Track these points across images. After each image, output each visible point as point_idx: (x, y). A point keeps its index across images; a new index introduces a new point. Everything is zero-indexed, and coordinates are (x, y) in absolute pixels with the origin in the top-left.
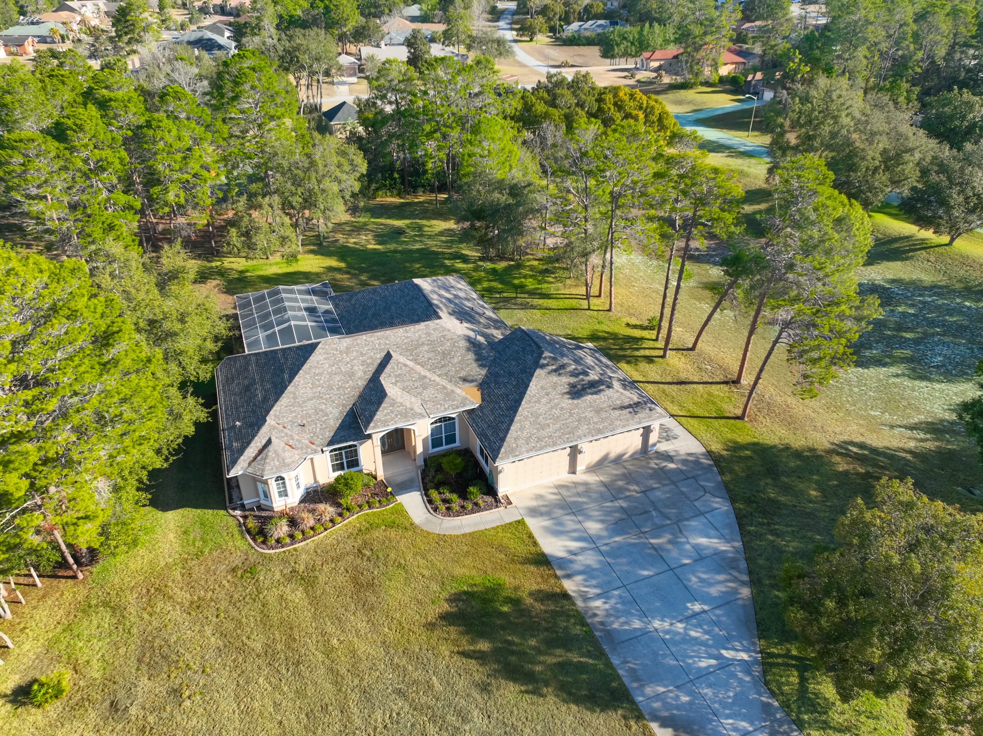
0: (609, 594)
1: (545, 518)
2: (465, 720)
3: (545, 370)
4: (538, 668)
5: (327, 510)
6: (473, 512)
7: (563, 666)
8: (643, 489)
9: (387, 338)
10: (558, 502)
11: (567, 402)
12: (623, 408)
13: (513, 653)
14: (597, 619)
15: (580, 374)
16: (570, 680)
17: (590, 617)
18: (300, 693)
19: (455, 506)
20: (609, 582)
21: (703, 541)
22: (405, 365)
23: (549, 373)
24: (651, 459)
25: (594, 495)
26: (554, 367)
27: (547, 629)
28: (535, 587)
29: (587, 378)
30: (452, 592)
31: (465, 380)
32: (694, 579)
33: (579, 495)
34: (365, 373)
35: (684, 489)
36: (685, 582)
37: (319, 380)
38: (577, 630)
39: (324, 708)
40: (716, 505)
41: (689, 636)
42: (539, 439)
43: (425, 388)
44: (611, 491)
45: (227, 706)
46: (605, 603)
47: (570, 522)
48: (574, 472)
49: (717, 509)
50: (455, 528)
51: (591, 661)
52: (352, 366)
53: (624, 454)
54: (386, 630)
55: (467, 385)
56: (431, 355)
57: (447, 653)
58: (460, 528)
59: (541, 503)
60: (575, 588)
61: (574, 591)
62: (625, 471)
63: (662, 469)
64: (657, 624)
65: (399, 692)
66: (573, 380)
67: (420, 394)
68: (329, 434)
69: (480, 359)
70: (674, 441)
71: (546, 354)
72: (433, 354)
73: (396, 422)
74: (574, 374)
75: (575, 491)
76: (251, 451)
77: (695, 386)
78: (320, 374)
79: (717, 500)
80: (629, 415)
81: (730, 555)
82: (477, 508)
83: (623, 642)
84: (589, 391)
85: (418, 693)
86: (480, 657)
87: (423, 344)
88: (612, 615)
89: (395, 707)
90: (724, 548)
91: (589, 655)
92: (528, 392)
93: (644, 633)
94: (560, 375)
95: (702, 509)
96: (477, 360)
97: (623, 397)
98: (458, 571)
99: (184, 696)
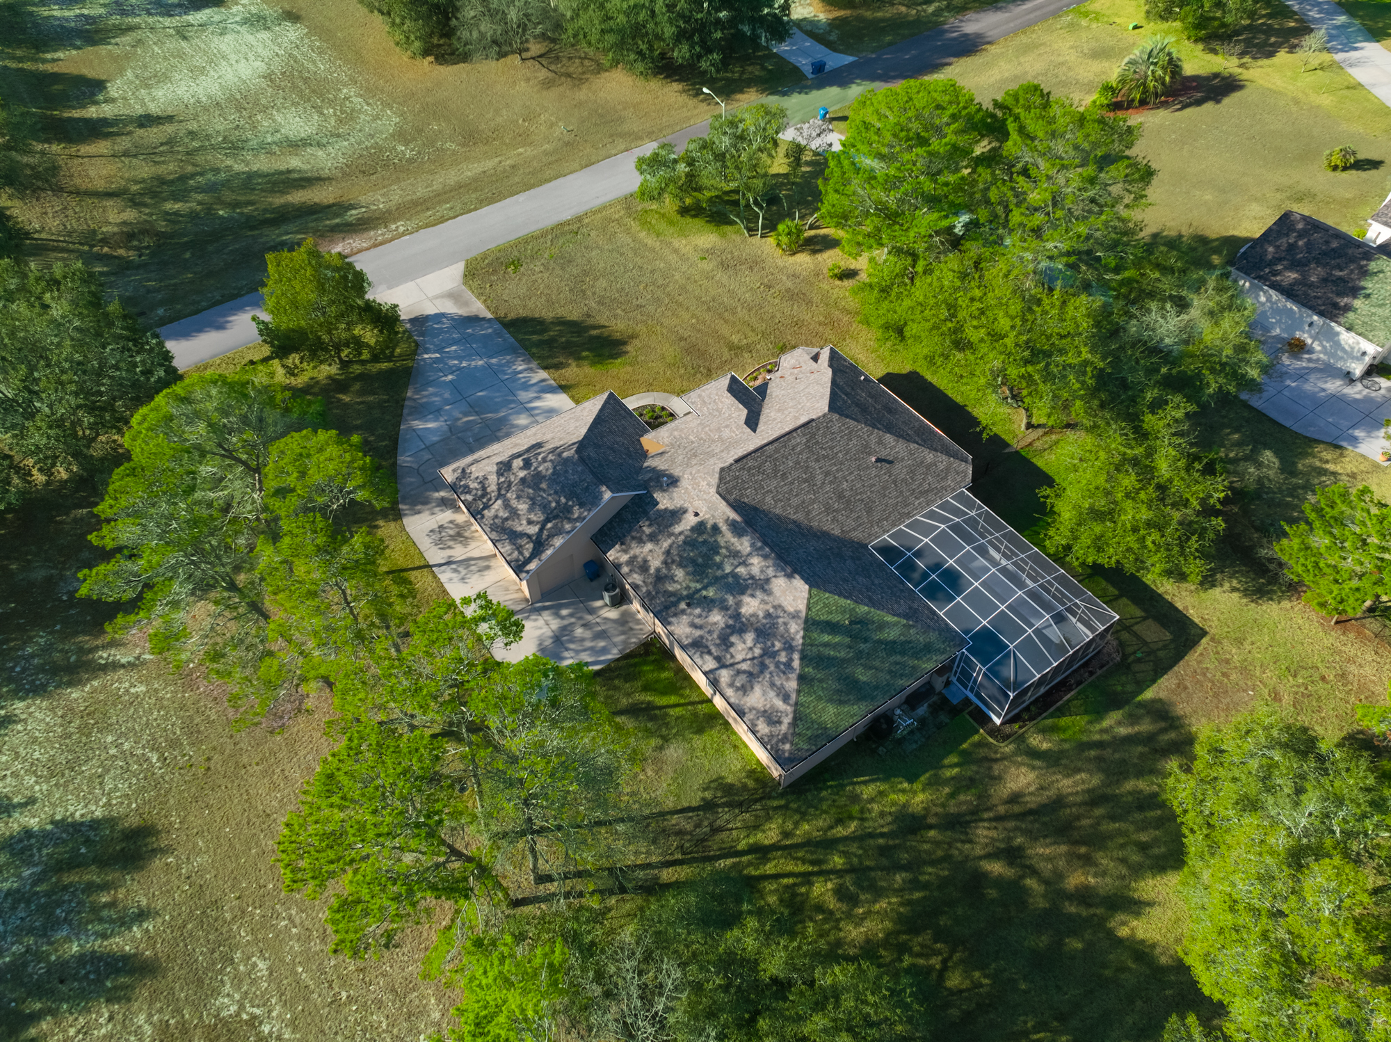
0: (512, 374)
14: (521, 358)
17: (525, 359)
36: (455, 391)
40: (410, 459)
46: (515, 368)
49: (410, 456)
55: (660, 450)
64: (480, 363)
88: (511, 363)
90: (415, 422)
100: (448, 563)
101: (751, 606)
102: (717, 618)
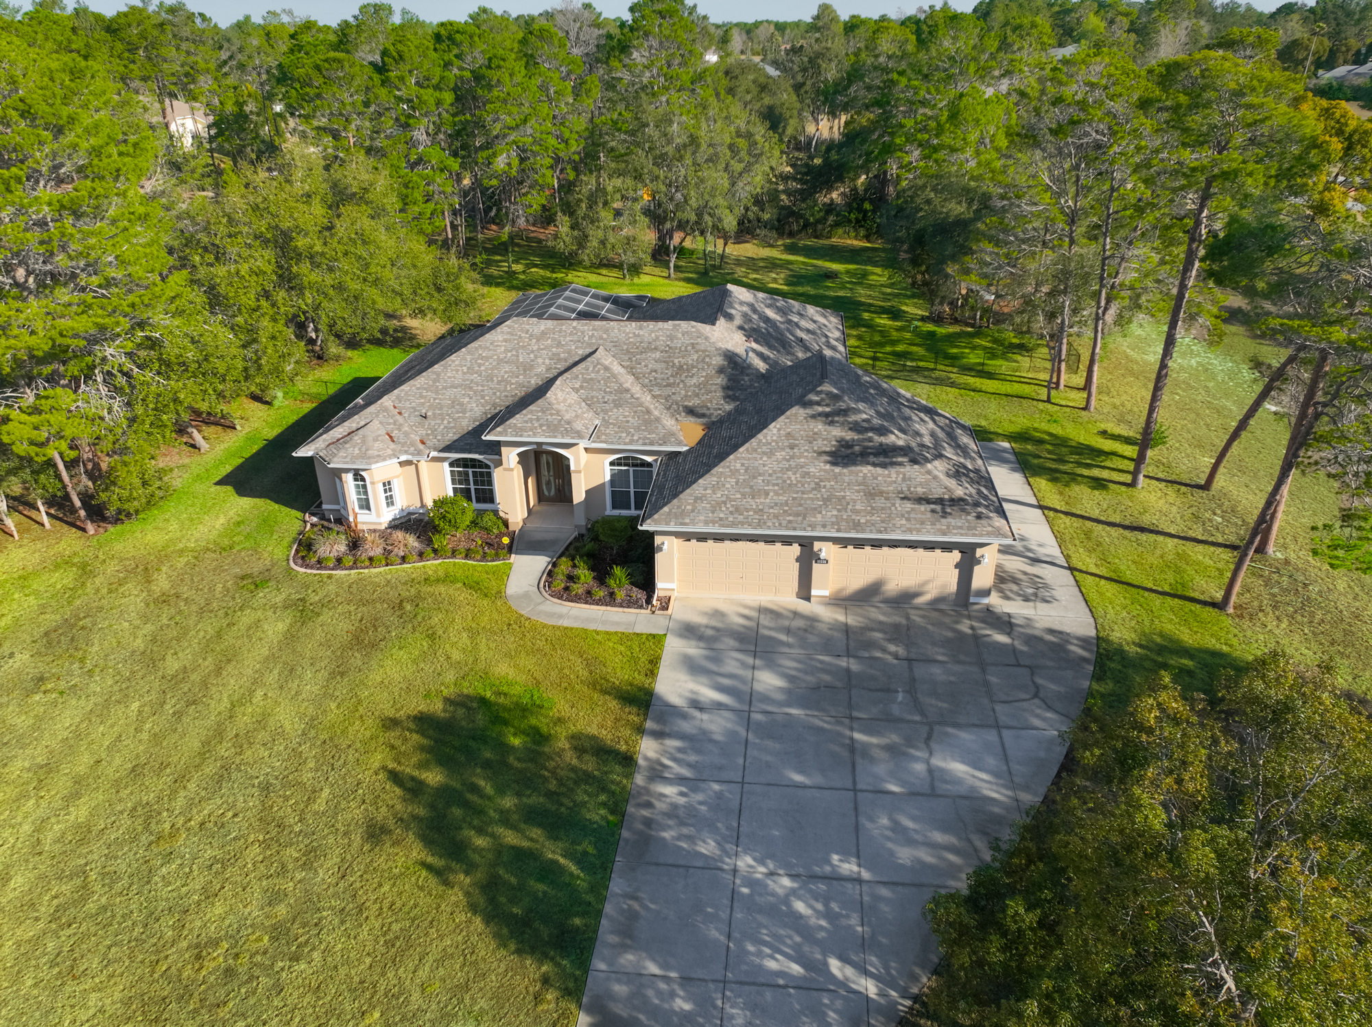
0: (703, 785)
1: (702, 644)
2: (307, 866)
3: (809, 411)
4: (480, 842)
5: (409, 542)
6: (599, 602)
7: (521, 857)
8: (913, 656)
9: (606, 331)
10: (742, 630)
11: (821, 467)
12: (922, 500)
13: (466, 804)
14: (645, 813)
15: (872, 429)
16: (513, 880)
17: (639, 805)
18: (156, 738)
19: (578, 589)
20: (720, 768)
21: (958, 768)
22: (607, 369)
23: (813, 417)
24: (969, 617)
25: (812, 639)
26: (828, 409)
27: (550, 795)
28: (593, 730)
29: (883, 439)
30: (465, 691)
31: (691, 412)
32: (885, 821)
33: (788, 631)
34: (548, 369)
35: (993, 680)
36: (863, 820)
37: (480, 365)
38: (596, 814)
39: (163, 766)
40: (1036, 722)
41: (788, 905)
42: (737, 510)
43: (617, 406)
44: (851, 642)
45: (69, 717)
46: (682, 794)
47: (734, 663)
48: (808, 598)
49: (1037, 728)
50: (552, 615)
51: (573, 868)
52: (536, 357)
53: (917, 595)
54: (333, 706)
55: (692, 419)
56: (659, 366)
57: (377, 765)
58: (561, 616)
59: (714, 623)
60: (651, 754)
61: (646, 758)
62: (904, 622)
63: (976, 638)
64: (745, 862)
65: (266, 788)
66: (851, 436)
67: (605, 412)
68: (451, 436)
69: (733, 388)
70: (1040, 605)
71: (827, 387)
72: (663, 365)
73: (535, 435)
74: (855, 427)
75: (786, 623)
76: (338, 432)
77: (1161, 538)
78: (487, 359)
79: (1049, 715)
80: (929, 515)
81: (997, 810)
82: (610, 600)
83: (657, 864)
84: (872, 459)
85: (287, 799)
86: (413, 789)
87: (656, 349)
88: (677, 817)
89: (240, 805)
90: (995, 795)
91: (581, 860)
92: (760, 436)
93: (710, 866)
94: (831, 423)
95: (1003, 719)
96: (726, 388)
97: (934, 484)
98: (501, 669)
99: (43, 688)
100: (1036, 561)
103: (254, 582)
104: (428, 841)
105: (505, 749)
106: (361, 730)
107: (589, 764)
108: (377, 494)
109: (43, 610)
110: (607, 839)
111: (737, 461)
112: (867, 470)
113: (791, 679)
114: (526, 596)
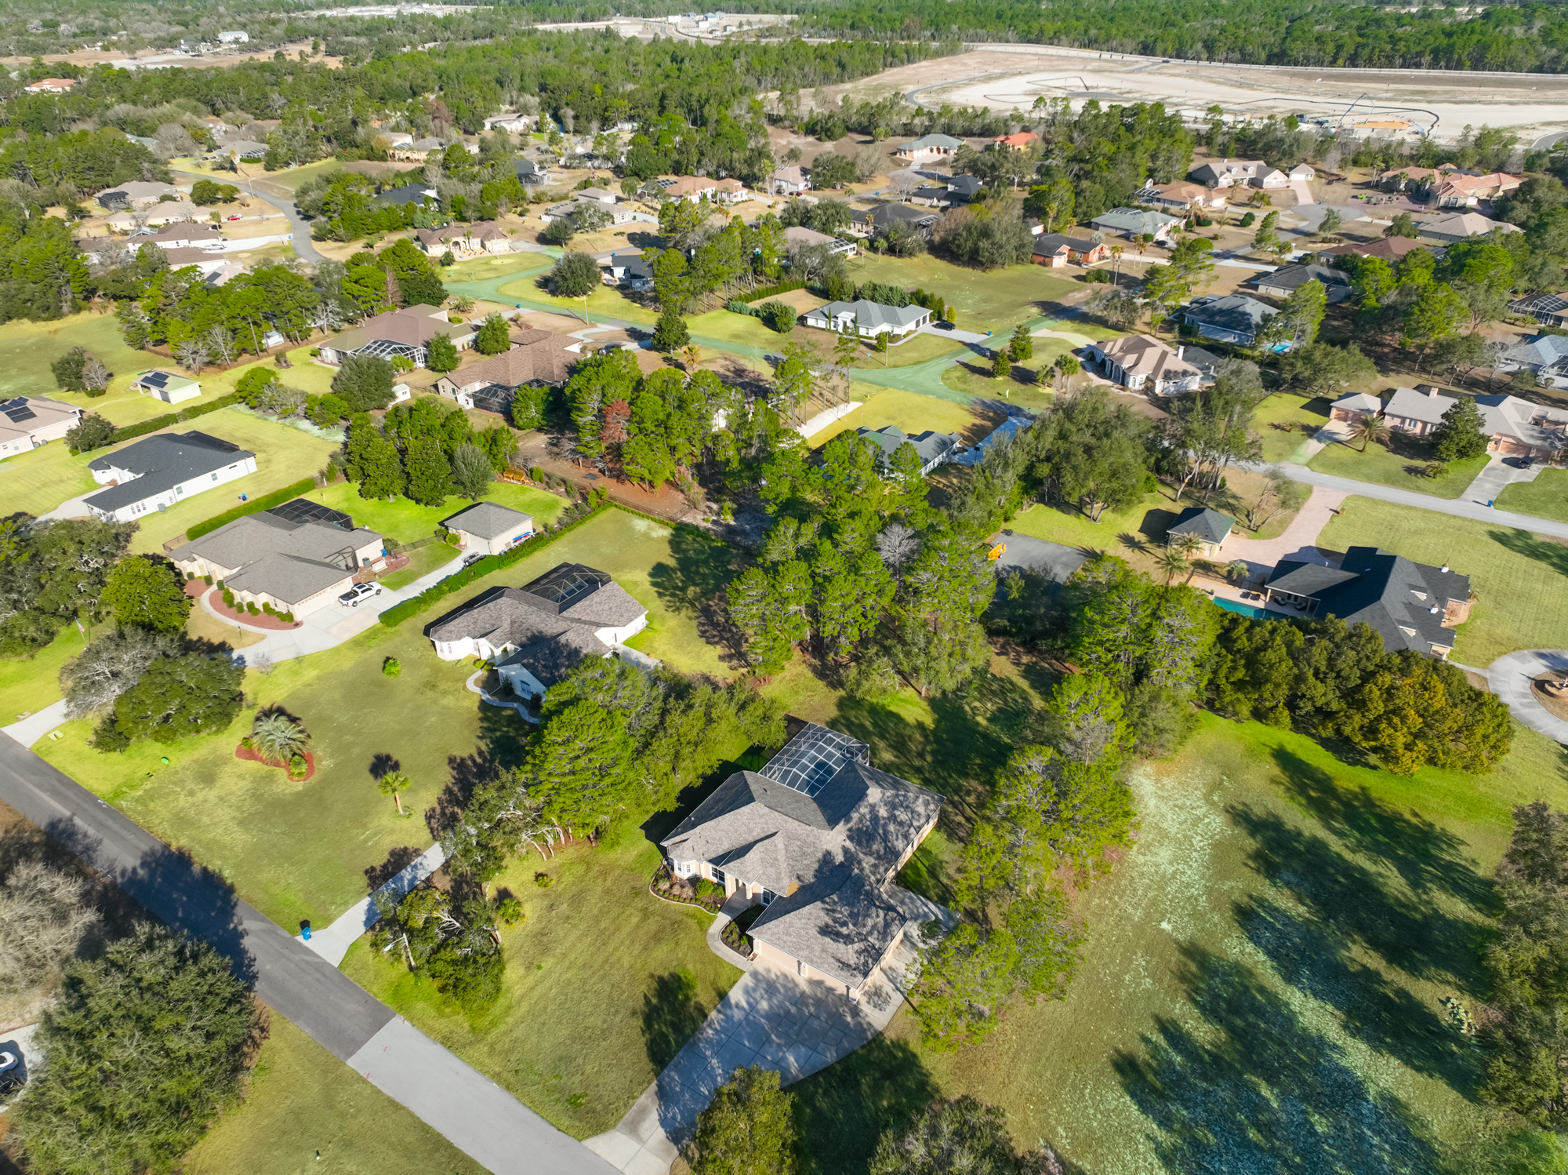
0: (720, 1034)
1: (754, 981)
3: (823, 905)
4: (657, 1027)
5: (688, 892)
6: (734, 948)
7: (663, 1035)
8: (814, 1014)
9: (787, 822)
10: (771, 980)
11: (814, 932)
12: (839, 961)
13: (658, 1013)
14: (700, 1036)
15: (840, 923)
16: (659, 1041)
17: (699, 1032)
18: (592, 954)
19: (731, 938)
20: (728, 1030)
21: (791, 1059)
22: (777, 846)
23: (823, 909)
24: (847, 1007)
25: (790, 994)
26: (829, 907)
27: (680, 1019)
28: (703, 1002)
29: (840, 929)
30: (676, 972)
31: (799, 878)
33: (784, 986)
35: (831, 1034)
37: (735, 823)
38: (688, 1031)
39: (591, 966)
40: (828, 1055)
43: (772, 866)
44: (801, 1000)
45: (572, 938)
46: (713, 1034)
47: (759, 993)
48: (797, 975)
49: (825, 1056)
50: (717, 948)
51: (674, 1044)
53: (832, 989)
54: (639, 962)
55: (797, 881)
56: (796, 849)
57: (642, 990)
58: (719, 950)
59: (764, 973)
60: (713, 1018)
61: (711, 1019)
62: (824, 998)
64: (714, 1061)
65: (613, 985)
66: (831, 922)
67: (767, 867)
68: (714, 856)
69: (819, 873)
70: (877, 1010)
71: (835, 898)
72: (798, 849)
74: (835, 920)
75: (785, 982)
76: (677, 839)
78: (739, 820)
79: (834, 1054)
82: (739, 949)
83: (694, 1052)
84: (832, 936)
85: (617, 991)
86: (648, 1003)
87: (800, 839)
88: (707, 1040)
89: (605, 988)
91: (677, 1042)
92: (802, 909)
93: (705, 1058)
94: (828, 914)
95: (819, 1049)
96: (818, 869)
97: (846, 955)
98: (690, 967)
101: (883, 812)
102: (892, 828)
103: (636, 892)
104: (645, 1021)
105: (676, 997)
106: (643, 975)
107: (695, 1014)
108: (684, 869)
109: (574, 883)
110: (686, 1038)
111: (788, 918)
112: (827, 939)
113: (771, 1007)
114: (713, 935)
